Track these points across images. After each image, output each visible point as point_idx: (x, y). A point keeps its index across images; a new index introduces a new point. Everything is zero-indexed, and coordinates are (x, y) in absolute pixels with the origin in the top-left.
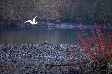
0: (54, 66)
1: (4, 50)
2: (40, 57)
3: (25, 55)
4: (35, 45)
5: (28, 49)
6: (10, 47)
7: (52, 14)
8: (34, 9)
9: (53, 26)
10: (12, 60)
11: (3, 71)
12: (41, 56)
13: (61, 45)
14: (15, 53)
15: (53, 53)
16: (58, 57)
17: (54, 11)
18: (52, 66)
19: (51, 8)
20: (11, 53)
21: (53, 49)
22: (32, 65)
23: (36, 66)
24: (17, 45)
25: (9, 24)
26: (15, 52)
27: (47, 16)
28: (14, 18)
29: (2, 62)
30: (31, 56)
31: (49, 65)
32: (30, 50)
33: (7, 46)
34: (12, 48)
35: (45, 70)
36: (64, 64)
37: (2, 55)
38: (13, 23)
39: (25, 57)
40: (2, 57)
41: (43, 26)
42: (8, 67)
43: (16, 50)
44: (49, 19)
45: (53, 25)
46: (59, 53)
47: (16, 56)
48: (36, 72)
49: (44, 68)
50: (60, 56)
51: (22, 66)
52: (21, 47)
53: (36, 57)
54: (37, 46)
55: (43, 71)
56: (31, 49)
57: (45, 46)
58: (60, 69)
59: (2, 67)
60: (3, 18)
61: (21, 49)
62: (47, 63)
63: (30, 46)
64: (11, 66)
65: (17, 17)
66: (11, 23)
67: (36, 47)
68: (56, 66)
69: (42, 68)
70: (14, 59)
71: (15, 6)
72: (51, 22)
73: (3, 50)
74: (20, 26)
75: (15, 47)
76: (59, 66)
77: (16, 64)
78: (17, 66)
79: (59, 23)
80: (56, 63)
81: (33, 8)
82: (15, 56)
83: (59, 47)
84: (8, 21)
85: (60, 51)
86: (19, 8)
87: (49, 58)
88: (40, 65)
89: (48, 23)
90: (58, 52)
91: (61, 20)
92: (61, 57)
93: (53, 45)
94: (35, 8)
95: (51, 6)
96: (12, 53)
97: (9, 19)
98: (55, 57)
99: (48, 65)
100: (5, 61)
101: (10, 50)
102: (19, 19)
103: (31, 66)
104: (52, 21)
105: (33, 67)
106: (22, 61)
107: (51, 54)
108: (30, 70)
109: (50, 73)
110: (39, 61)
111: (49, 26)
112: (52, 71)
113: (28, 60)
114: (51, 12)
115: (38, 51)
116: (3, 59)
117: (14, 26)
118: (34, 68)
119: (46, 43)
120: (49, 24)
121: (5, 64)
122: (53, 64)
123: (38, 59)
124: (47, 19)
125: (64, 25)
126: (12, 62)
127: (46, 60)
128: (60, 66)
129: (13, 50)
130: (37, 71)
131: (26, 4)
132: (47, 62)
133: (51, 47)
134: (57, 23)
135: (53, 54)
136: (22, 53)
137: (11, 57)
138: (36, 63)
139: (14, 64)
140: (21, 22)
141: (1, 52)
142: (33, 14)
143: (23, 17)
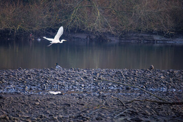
0: (163, 103)
1: (86, 78)
2: (141, 90)
3: (119, 86)
4: (135, 71)
5: (124, 77)
6: (96, 74)
7: (162, 22)
8: (133, 14)
9: (162, 41)
10: (98, 95)
11: (84, 112)
12: (143, 88)
13: (176, 72)
14: (103, 84)
15: (162, 84)
16: (170, 90)
17: (165, 18)
18: (160, 104)
19: (160, 13)
20: (96, 84)
21: (162, 77)
22: (130, 102)
23: (136, 104)
24: (107, 71)
25: (94, 37)
26: (103, 81)
27: (153, 26)
28: (101, 28)
29: (83, 97)
30: (128, 89)
31: (156, 102)
32: (127, 78)
33: (91, 72)
34: (98, 75)
35: (150, 111)
36: (180, 101)
37: (83, 86)
38: (101, 36)
39: (119, 90)
40: (83, 89)
41: (147, 40)
42: (92, 105)
43: (104, 78)
44: (156, 29)
45: (163, 39)
46: (172, 84)
47: (104, 88)
48: (136, 113)
49: (148, 106)
50: (174, 88)
51: (114, 104)
52: (113, 73)
53: (135, 89)
54: (137, 72)
55: (146, 111)
56: (128, 78)
57: (150, 73)
58: (173, 109)
59: (83, 105)
60: (84, 28)
61: (112, 77)
62: (153, 100)
63: (126, 73)
64: (97, 104)
65: (107, 27)
66: (97, 36)
67: (135, 74)
68: (167, 104)
69: (145, 107)
70: (101, 93)
71: (103, 9)
72: (159, 35)
73: (85, 78)
74: (110, 41)
75: (102, 74)
76: (171, 104)
77: (105, 100)
78: (106, 104)
79: (172, 36)
80: (167, 99)
81: (132, 12)
82: (103, 88)
83: (172, 74)
84: (92, 33)
85: (174, 80)
86: (110, 13)
87: (156, 92)
88: (141, 102)
89: (154, 36)
90: (171, 82)
91: (175, 32)
92: (174, 90)
93: (163, 71)
94: (135, 12)
95: (160, 10)
96: (99, 84)
97: (93, 30)
98: (165, 90)
99: (154, 103)
100: (88, 95)
101: (94, 78)
102: (109, 31)
103: (128, 104)
104: (161, 33)
105: (130, 105)
106: (113, 95)
107: (159, 86)
108: (126, 111)
109: (158, 115)
110: (140, 95)
111: (157, 41)
112: (161, 112)
113: (124, 95)
114: (160, 19)
115: (139, 81)
116: (84, 92)
117: (101, 41)
118: (132, 107)
119: (151, 68)
120: (157, 38)
121: (88, 100)
122: (162, 101)
123: (139, 94)
124: (153, 30)
125: (180, 39)
126: (99, 97)
127: (151, 95)
128: (174, 104)
129: (100, 79)
130: (137, 111)
131: (121, 7)
132: (153, 98)
133: (159, 74)
134: (168, 36)
135: (162, 86)
136: (114, 83)
137: (96, 90)
138: (135, 99)
139: (101, 101)
140: (113, 35)
141: (82, 81)
142: (132, 22)
143: (116, 27)
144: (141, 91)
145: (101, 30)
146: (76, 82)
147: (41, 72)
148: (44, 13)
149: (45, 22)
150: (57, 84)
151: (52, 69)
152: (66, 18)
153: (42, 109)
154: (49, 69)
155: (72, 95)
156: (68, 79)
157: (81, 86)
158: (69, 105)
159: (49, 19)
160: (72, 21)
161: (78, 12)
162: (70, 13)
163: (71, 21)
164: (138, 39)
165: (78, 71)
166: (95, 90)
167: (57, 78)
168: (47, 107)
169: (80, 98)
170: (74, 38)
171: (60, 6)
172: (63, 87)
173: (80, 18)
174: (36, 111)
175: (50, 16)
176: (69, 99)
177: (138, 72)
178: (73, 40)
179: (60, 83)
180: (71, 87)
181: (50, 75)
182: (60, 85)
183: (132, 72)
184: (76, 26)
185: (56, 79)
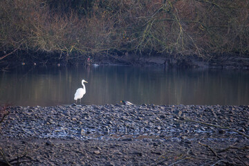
1: (164, 117)
2: (239, 134)
3: (208, 128)
4: (231, 107)
5: (216, 116)
6: (177, 112)
8: (229, 30)
10: (179, 140)
11: (161, 164)
12: (242, 131)
14: (187, 125)
20: (178, 125)
22: (224, 151)
23: (232, 153)
24: (192, 108)
25: (174, 62)
26: (187, 122)
28: (184, 50)
29: (159, 143)
30: (221, 132)
32: (219, 118)
33: (170, 109)
34: (180, 113)
37: (159, 128)
38: (184, 60)
39: (208, 134)
40: (159, 132)
41: (248, 66)
42: (171, 155)
43: (188, 118)
47: (188, 132)
48: (232, 165)
51: (202, 154)
52: (200, 111)
53: (231, 133)
54: (233, 109)
56: (221, 117)
59: (159, 154)
60: (161, 50)
61: (199, 116)
63: (219, 111)
64: (178, 153)
65: (192, 48)
66: (178, 61)
67: (231, 112)
69: (245, 157)
70: (185, 137)
71: (187, 24)
73: (162, 117)
74: (197, 67)
75: (186, 112)
77: (189, 147)
78: (191, 153)
81: (227, 28)
82: (186, 131)
84: (172, 56)
86: (196, 28)
88: (239, 150)
94: (231, 28)
96: (181, 126)
97: (174, 52)
100: (166, 141)
101: (175, 117)
102: (196, 53)
103: (221, 154)
105: (224, 155)
106: (201, 141)
108: (219, 162)
110: (238, 141)
113: (215, 141)
115: (237, 121)
116: (160, 136)
117: (184, 67)
118: (226, 157)
121: (166, 147)
123: (236, 139)
126: (181, 143)
129: (183, 119)
130: (234, 163)
131: (211, 21)
136: (202, 125)
137: (178, 134)
138: (232, 146)
139: (184, 148)
140: (201, 59)
141: (158, 122)
142: (226, 41)
143: (205, 48)
144: (239, 136)
145: (184, 51)
146: (150, 124)
147: (102, 109)
148: (107, 29)
149: (108, 41)
150: (124, 125)
151: (117, 105)
152: (137, 35)
153: (104, 160)
154: (113, 106)
155: (144, 140)
156: (139, 119)
157: (156, 128)
158: (141, 155)
159: (114, 38)
160: (145, 41)
161: (153, 28)
162: (142, 28)
163: (143, 40)
164: (235, 65)
165: (153, 107)
166: (176, 134)
167: (124, 117)
168: (111, 157)
169: (155, 145)
170: (147, 63)
171: (128, 20)
172: (132, 130)
173: (155, 36)
174: (95, 163)
175: (114, 34)
176: (139, 146)
177: (235, 109)
178: (146, 66)
179: (128, 124)
180: (142, 130)
181: (115, 114)
182: (128, 127)
183: (227, 109)
184: (149, 46)
185: (122, 119)
